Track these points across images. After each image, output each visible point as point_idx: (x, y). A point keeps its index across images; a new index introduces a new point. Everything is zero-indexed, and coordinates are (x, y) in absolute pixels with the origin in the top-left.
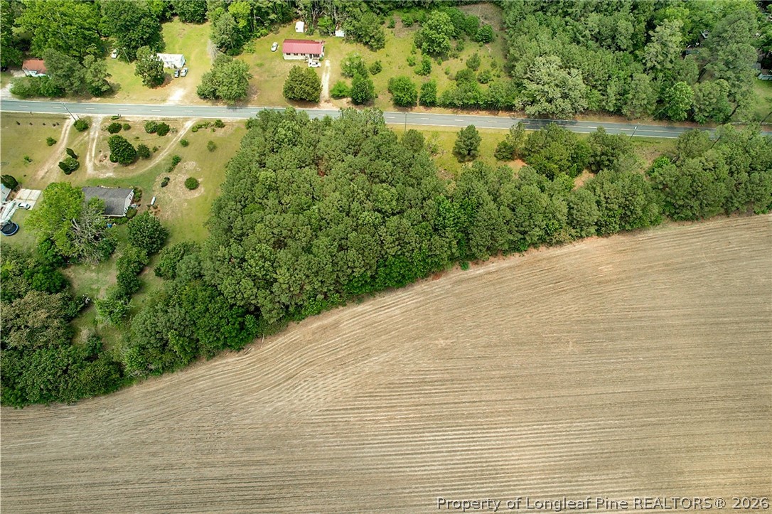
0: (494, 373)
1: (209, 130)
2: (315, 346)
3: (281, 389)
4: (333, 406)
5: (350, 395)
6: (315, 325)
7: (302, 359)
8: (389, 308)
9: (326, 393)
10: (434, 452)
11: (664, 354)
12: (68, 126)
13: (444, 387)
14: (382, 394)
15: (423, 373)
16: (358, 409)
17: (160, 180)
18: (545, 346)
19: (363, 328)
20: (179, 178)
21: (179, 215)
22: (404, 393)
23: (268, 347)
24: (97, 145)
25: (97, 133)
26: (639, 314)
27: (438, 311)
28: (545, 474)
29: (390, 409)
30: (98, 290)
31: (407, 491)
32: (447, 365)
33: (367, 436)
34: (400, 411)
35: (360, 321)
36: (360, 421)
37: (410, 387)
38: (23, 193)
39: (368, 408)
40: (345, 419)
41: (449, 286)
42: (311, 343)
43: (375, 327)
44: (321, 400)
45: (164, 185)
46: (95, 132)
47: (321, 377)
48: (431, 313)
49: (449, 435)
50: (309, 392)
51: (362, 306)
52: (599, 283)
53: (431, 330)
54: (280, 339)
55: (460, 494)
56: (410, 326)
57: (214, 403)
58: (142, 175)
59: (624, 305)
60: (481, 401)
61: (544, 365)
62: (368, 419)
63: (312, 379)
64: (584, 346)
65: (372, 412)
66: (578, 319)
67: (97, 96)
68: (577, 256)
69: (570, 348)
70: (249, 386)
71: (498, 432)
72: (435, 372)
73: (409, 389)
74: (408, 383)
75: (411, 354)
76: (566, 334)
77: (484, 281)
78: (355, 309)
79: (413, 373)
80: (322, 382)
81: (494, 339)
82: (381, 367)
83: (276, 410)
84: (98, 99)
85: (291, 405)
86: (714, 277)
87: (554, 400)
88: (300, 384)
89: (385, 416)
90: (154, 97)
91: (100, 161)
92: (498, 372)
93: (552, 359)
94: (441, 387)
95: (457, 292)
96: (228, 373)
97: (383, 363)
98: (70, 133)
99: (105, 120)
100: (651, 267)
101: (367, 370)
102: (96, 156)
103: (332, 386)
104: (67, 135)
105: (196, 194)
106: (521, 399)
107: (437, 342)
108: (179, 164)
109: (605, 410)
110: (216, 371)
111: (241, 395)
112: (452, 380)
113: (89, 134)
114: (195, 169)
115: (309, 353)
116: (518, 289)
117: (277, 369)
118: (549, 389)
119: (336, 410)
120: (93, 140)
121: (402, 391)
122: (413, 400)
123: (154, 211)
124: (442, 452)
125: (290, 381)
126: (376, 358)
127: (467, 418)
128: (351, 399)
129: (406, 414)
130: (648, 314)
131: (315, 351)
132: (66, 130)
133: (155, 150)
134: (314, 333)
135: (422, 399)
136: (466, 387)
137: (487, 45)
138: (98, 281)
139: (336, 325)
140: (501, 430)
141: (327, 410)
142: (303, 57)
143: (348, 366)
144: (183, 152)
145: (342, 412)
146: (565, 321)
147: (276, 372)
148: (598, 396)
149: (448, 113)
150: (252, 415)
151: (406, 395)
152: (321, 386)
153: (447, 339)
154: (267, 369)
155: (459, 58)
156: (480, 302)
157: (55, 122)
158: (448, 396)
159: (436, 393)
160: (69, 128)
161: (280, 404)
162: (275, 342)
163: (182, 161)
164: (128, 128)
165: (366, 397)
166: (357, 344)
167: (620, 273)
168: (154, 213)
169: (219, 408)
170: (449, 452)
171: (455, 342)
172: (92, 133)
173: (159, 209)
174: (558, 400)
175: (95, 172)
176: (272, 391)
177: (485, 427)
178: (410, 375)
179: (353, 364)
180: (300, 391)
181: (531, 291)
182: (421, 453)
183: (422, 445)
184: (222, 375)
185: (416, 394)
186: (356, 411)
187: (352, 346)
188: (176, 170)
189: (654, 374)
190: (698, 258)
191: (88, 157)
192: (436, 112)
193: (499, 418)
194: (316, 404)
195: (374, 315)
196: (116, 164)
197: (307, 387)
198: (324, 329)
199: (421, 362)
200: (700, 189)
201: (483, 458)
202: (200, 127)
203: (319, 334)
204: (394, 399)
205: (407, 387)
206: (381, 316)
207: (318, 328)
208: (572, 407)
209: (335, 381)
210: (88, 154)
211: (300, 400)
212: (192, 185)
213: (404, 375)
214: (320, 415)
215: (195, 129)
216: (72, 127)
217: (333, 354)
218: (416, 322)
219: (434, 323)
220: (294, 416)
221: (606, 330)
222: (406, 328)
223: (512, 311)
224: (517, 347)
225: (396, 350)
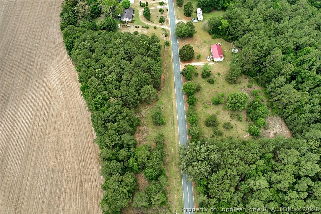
0: (48, 131)
1: (163, 33)
5: (51, 87)
7: (66, 73)
9: (53, 81)
10: (25, 112)
11: (39, 210)
13: (46, 115)
15: (53, 108)
16: (46, 90)
17: (138, 26)
18: (55, 152)
20: (139, 30)
26: (62, 200)
27: (77, 112)
28: (6, 148)
31: (16, 105)
32: (54, 115)
33: (36, 93)
34: (42, 101)
36: (42, 91)
37: (49, 104)
40: (43, 87)
41: (87, 116)
42: (70, 75)
43: (73, 92)
45: (136, 27)
47: (58, 79)
48: (76, 110)
49: (29, 116)
50: (54, 76)
53: (69, 110)
55: (9, 120)
56: (72, 103)
57: (56, 55)
58: (141, 21)
59: (68, 193)
60: (38, 126)
61: (47, 151)
63: (58, 77)
64: (51, 169)
66: (65, 168)
69: (52, 163)
70: (60, 62)
71: (26, 132)
72: (53, 112)
74: (51, 103)
75: (61, 104)
76: (58, 162)
77: (88, 129)
81: (61, 132)
82: (58, 95)
84: (176, 4)
85: (51, 73)
87: (32, 154)
88: (57, 74)
89: (41, 97)
90: (179, 16)
92: (47, 133)
93: (48, 154)
95: (84, 118)
96: (65, 56)
99: (166, 8)
106: (35, 141)
107: (64, 112)
109: (22, 175)
111: (57, 61)
112: (48, 117)
114: (143, 33)
115: (67, 75)
116: (82, 143)
117: (64, 67)
118: (36, 152)
119: (47, 84)
120: (156, 7)
121: (48, 102)
122: (44, 105)
124: (24, 114)
125: (59, 71)
126: (62, 93)
127: (34, 122)
128: (49, 87)
129: (40, 103)
130: (61, 206)
133: (152, 21)
135: (44, 108)
136: (45, 122)
140: (26, 133)
145: (46, 86)
146: (64, 162)
148: (28, 173)
153: (65, 115)
154: (64, 65)
155: (231, 119)
156: (78, 127)
163: (147, 29)
164: (162, 13)
165: (49, 92)
166: (68, 88)
167: (86, 194)
170: (24, 117)
171: (63, 118)
172: (159, 7)
173: (126, 28)
175: (141, 11)
176: (57, 67)
177: (29, 128)
178: (53, 104)
180: (55, 74)
181: (81, 148)
182: (26, 108)
183: (29, 108)
187: (67, 86)
188: (143, 29)
189: (31, 202)
193: (30, 133)
195: (78, 91)
201: (18, 127)
208: (27, 161)
209: (56, 83)
211: (52, 75)
214: (46, 80)
215: (163, 29)
217: (66, 81)
218: (73, 105)
219: (72, 111)
220: (48, 74)
221: (57, 180)
222: (71, 102)
223: (72, 140)
224: (56, 141)
225: (64, 99)
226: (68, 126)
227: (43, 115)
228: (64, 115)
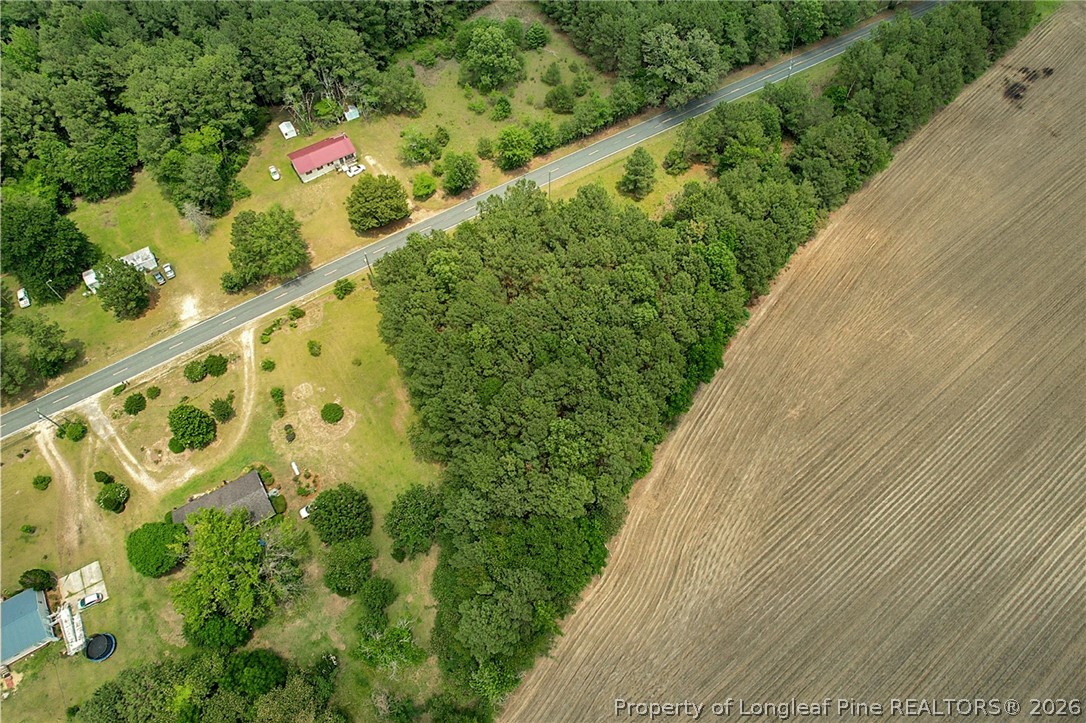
0: (869, 410)
1: (286, 328)
2: (670, 509)
3: (677, 587)
4: (749, 563)
5: (756, 537)
6: (649, 487)
7: (670, 534)
8: (709, 413)
9: (729, 554)
10: (887, 533)
11: (989, 289)
12: (46, 444)
13: (838, 458)
14: (786, 511)
15: (805, 458)
16: (778, 544)
17: (276, 434)
18: (888, 350)
19: (702, 453)
20: (305, 416)
21: (350, 464)
22: (806, 493)
23: (618, 549)
24: (128, 445)
25: (110, 428)
26: (937, 263)
27: (761, 382)
28: (998, 478)
29: (808, 521)
30: (325, 638)
31: (899, 592)
32: (819, 433)
33: (812, 566)
34: (819, 515)
35: (691, 447)
36: (790, 556)
37: (806, 483)
38: (70, 584)
39: (787, 536)
40: (774, 568)
41: (748, 347)
42: (663, 510)
43: (714, 444)
44: (732, 565)
45: (291, 437)
46: (105, 427)
47: (709, 540)
48: (757, 388)
49: (885, 504)
50: (711, 566)
51: (680, 429)
52: (878, 253)
53: (772, 406)
54: (624, 531)
55: (947, 556)
56: (748, 417)
57: (616, 663)
58: (243, 444)
59: (917, 263)
60: (882, 449)
61: (904, 371)
62: (797, 547)
63: (701, 549)
64: (920, 327)
65: (794, 538)
66: (892, 302)
67: (55, 375)
68: (837, 238)
69: (911, 337)
70: (639, 612)
71: (923, 468)
72: (816, 449)
73: (807, 486)
74: (800, 480)
75: (777, 447)
76: (895, 325)
77: (776, 319)
78: (675, 438)
79: (796, 466)
80: (715, 545)
81: (839, 375)
82: (759, 483)
83: (694, 614)
84: (61, 379)
85: (705, 595)
86: (963, 187)
87: (941, 398)
88: (694, 565)
89: (810, 531)
90: (153, 330)
91: (157, 462)
92: (872, 407)
93: (905, 359)
94: (835, 461)
95: (760, 348)
96: (600, 615)
97: (758, 476)
98: (63, 453)
99: (105, 402)
100: (908, 210)
101: (749, 497)
102: (141, 460)
103: (728, 541)
104: (59, 458)
105: (349, 423)
106: (915, 419)
107: (789, 416)
108: (285, 398)
109: (991, 377)
110: (583, 624)
111: (639, 629)
112: (839, 445)
113: (96, 436)
114: (316, 392)
115: (672, 523)
116: (814, 307)
117: (653, 569)
118: (928, 391)
119: (757, 564)
120: (113, 440)
121: (803, 493)
122: (821, 494)
123: (310, 481)
124: (894, 526)
125: (679, 571)
126: (746, 477)
127: (885, 474)
128: (761, 541)
129: (828, 514)
130: (943, 258)
131: (676, 516)
132: (50, 452)
133: (231, 398)
134: (656, 497)
135: (829, 487)
136: (858, 443)
137: (545, 49)
138: (313, 626)
139: (670, 469)
140: (925, 463)
141: (748, 572)
142: (331, 168)
143: (726, 506)
144: (275, 379)
145: (765, 561)
146: (883, 312)
147: (655, 572)
148: (973, 368)
149: (572, 151)
150: (673, 642)
151: (810, 494)
152: (718, 550)
153: (795, 405)
154: (641, 576)
155: (528, 79)
156: (791, 345)
157: (20, 449)
158: (849, 464)
159: (836, 470)
160: (51, 446)
161: (692, 604)
162: (621, 539)
163: (286, 392)
164: (155, 393)
165: (774, 526)
166: (712, 476)
167: (887, 232)
168: (312, 485)
169: (629, 664)
170: (900, 521)
171: (805, 403)
172: (101, 432)
173: (313, 474)
174: (944, 396)
175: (161, 485)
176: (670, 598)
177: (908, 471)
178: (795, 470)
179: (728, 501)
180: (701, 573)
181: (827, 302)
182: (877, 544)
183: (868, 536)
184: (594, 623)
185: (818, 486)
186: (778, 549)
187: (709, 482)
188: (288, 408)
189: (997, 314)
190: (937, 177)
191: (129, 469)
192: (559, 155)
193: (913, 452)
194: (731, 574)
195: (701, 431)
196: (187, 452)
197: (703, 563)
198: (662, 483)
199: (793, 448)
200: (907, 102)
201: (934, 504)
202: (270, 331)
203: (661, 494)
204: (803, 507)
205: (803, 485)
206: (710, 426)
207: (655, 487)
208: (962, 394)
209: (727, 533)
210: (125, 464)
211: (710, 583)
212: (332, 414)
213: (790, 474)
214: (746, 583)
215: (265, 337)
216: (55, 442)
217: (696, 505)
218: (750, 409)
219: (769, 398)
220: (719, 605)
221: (924, 298)
222: (746, 421)
223: (829, 334)
224: (865, 369)
225: (757, 453)
226: (811, 373)
227: (847, 466)
228: (798, 407)
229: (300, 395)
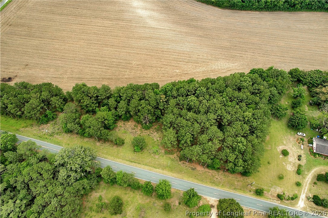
1: (286, 195)
11: (105, 56)
14: (200, 62)
15: (186, 64)
16: (208, 60)
18: (143, 64)
21: (286, 138)
26: (105, 67)
29: (198, 58)
30: (309, 110)
31: (197, 42)
32: (178, 65)
33: (206, 53)
36: (207, 57)
37: (190, 62)
40: (212, 58)
50: (223, 66)
61: (146, 60)
66: (127, 70)
69: (135, 63)
72: (182, 64)
75: (189, 70)
76: (134, 66)
79: (189, 65)
87: (147, 52)
92: (162, 60)
93: (143, 61)
101: (204, 68)
105: (281, 148)
106: (157, 53)
107: (179, 72)
108: (296, 170)
109: (134, 47)
112: (177, 61)
114: (286, 164)
124: (185, 47)
126: (201, 71)
128: (210, 62)
130: (101, 67)
133: (316, 184)
135: (188, 58)
140: (166, 48)
144: (298, 178)
146: (132, 70)
148: (134, 50)
150: (241, 63)
165: (205, 62)
168: (299, 140)
173: (297, 142)
177: (171, 49)
179: (209, 70)
180: (226, 67)
188: (297, 166)
189: (113, 52)
190: (67, 80)
199: (186, 67)
201: (174, 44)
204: (196, 60)
208: (143, 49)
209: (215, 67)
213: (192, 65)
220: (228, 61)
221: (120, 65)
224: (153, 66)
225: (193, 72)
226: (163, 73)
227: (181, 58)
228: (175, 71)
229: (292, 167)
